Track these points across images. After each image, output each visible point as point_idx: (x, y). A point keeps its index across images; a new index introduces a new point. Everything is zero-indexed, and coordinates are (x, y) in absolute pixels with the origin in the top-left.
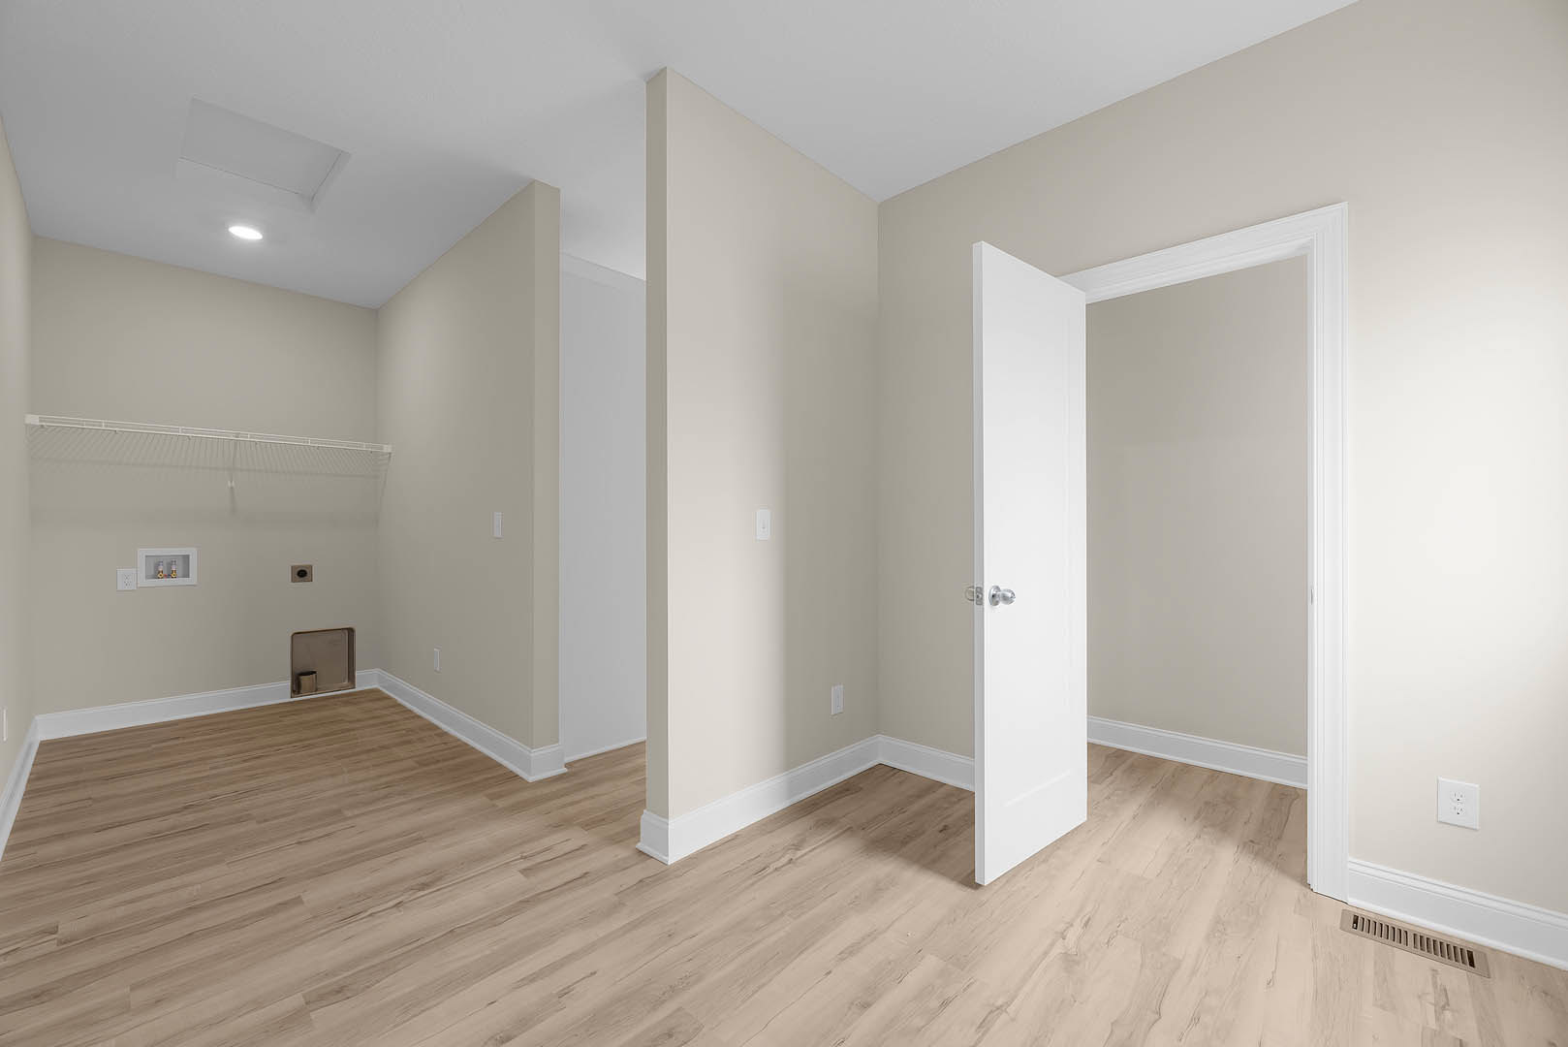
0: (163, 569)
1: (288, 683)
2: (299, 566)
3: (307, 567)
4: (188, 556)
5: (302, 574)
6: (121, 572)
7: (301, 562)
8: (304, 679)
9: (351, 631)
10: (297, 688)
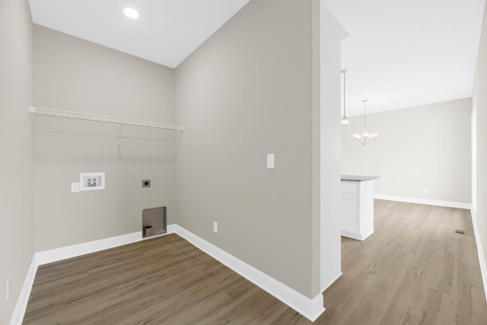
0: (91, 183)
1: (141, 233)
2: (146, 180)
3: (149, 180)
4: (101, 176)
5: (146, 184)
6: (73, 184)
7: (146, 179)
8: (148, 230)
9: (165, 208)
10: (144, 234)
